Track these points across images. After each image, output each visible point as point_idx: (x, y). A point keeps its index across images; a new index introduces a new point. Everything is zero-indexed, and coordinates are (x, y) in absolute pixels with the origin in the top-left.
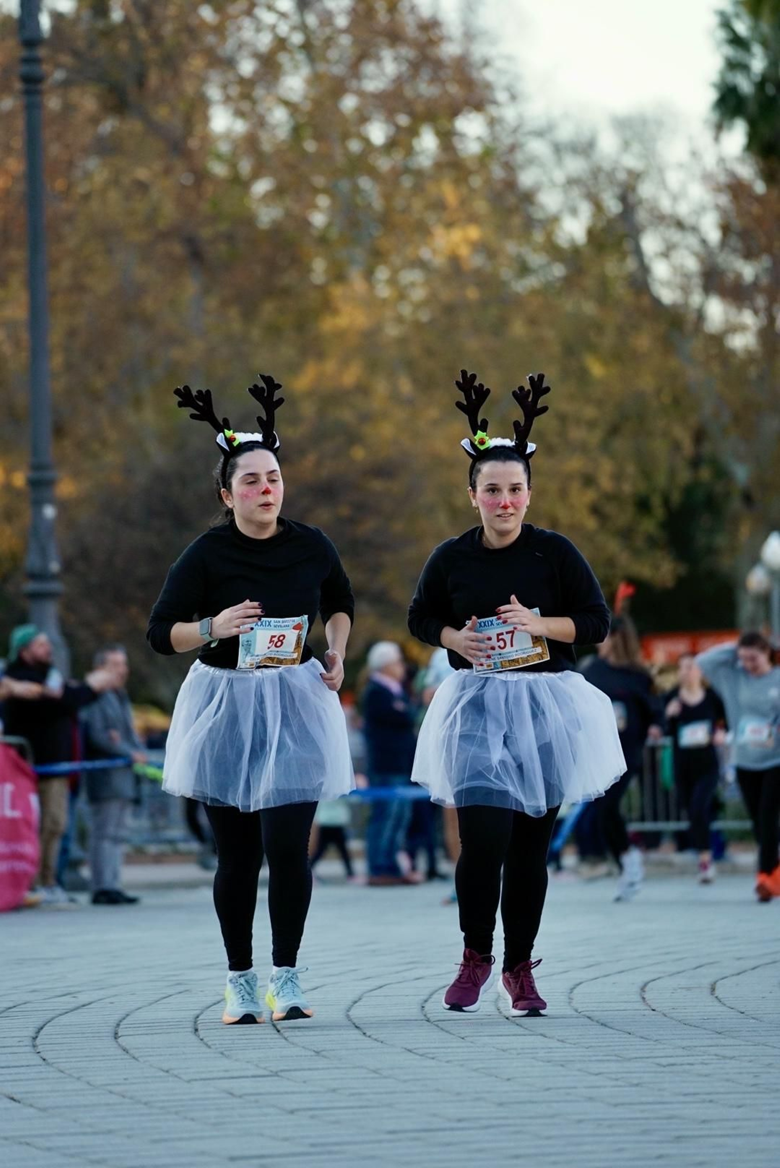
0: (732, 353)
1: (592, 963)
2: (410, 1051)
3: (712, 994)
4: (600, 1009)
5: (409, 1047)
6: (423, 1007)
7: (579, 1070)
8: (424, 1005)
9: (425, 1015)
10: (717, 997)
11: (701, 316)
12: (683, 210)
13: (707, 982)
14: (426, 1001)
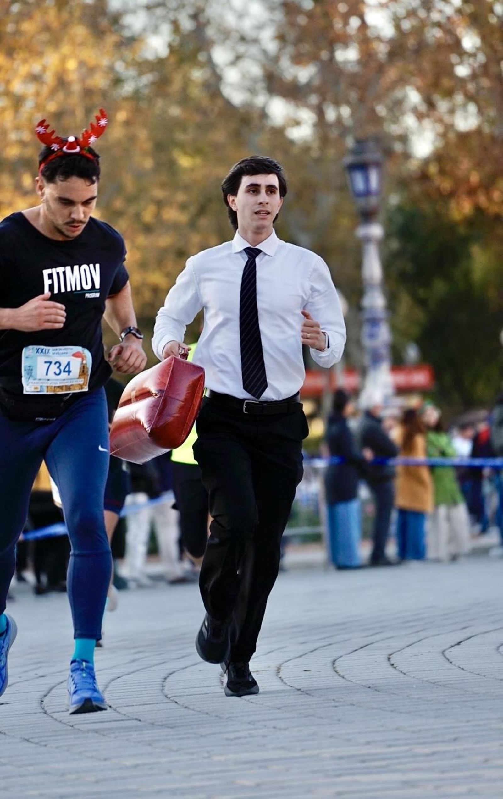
0: (291, 142)
1: (184, 655)
2: (27, 740)
3: (277, 675)
4: (185, 694)
5: (27, 737)
6: (42, 701)
7: (163, 748)
8: (43, 700)
9: (43, 709)
10: (280, 678)
11: (264, 115)
12: (247, 25)
13: (274, 665)
14: (45, 696)
